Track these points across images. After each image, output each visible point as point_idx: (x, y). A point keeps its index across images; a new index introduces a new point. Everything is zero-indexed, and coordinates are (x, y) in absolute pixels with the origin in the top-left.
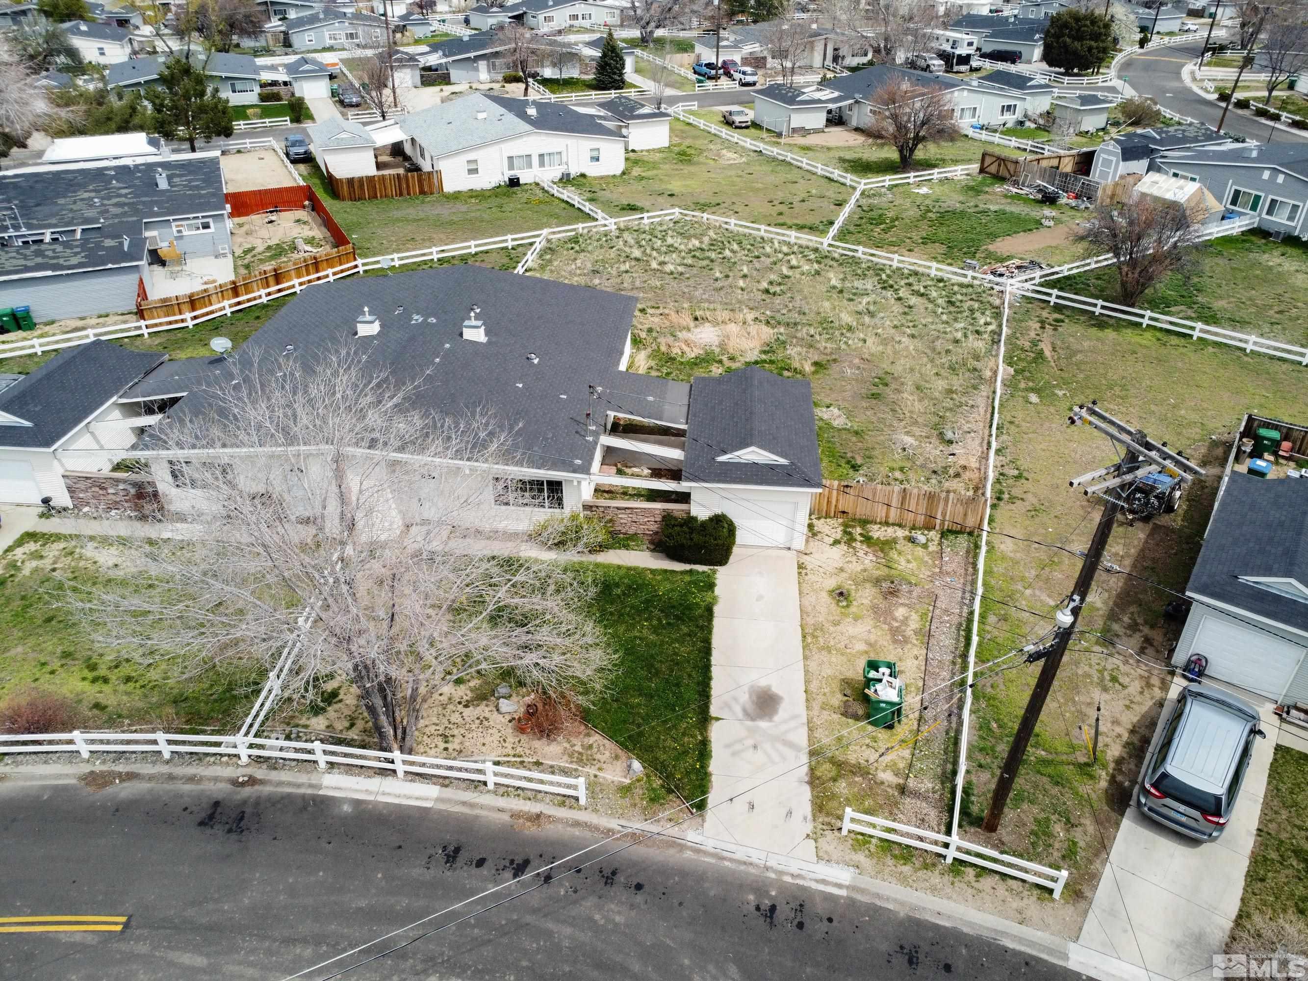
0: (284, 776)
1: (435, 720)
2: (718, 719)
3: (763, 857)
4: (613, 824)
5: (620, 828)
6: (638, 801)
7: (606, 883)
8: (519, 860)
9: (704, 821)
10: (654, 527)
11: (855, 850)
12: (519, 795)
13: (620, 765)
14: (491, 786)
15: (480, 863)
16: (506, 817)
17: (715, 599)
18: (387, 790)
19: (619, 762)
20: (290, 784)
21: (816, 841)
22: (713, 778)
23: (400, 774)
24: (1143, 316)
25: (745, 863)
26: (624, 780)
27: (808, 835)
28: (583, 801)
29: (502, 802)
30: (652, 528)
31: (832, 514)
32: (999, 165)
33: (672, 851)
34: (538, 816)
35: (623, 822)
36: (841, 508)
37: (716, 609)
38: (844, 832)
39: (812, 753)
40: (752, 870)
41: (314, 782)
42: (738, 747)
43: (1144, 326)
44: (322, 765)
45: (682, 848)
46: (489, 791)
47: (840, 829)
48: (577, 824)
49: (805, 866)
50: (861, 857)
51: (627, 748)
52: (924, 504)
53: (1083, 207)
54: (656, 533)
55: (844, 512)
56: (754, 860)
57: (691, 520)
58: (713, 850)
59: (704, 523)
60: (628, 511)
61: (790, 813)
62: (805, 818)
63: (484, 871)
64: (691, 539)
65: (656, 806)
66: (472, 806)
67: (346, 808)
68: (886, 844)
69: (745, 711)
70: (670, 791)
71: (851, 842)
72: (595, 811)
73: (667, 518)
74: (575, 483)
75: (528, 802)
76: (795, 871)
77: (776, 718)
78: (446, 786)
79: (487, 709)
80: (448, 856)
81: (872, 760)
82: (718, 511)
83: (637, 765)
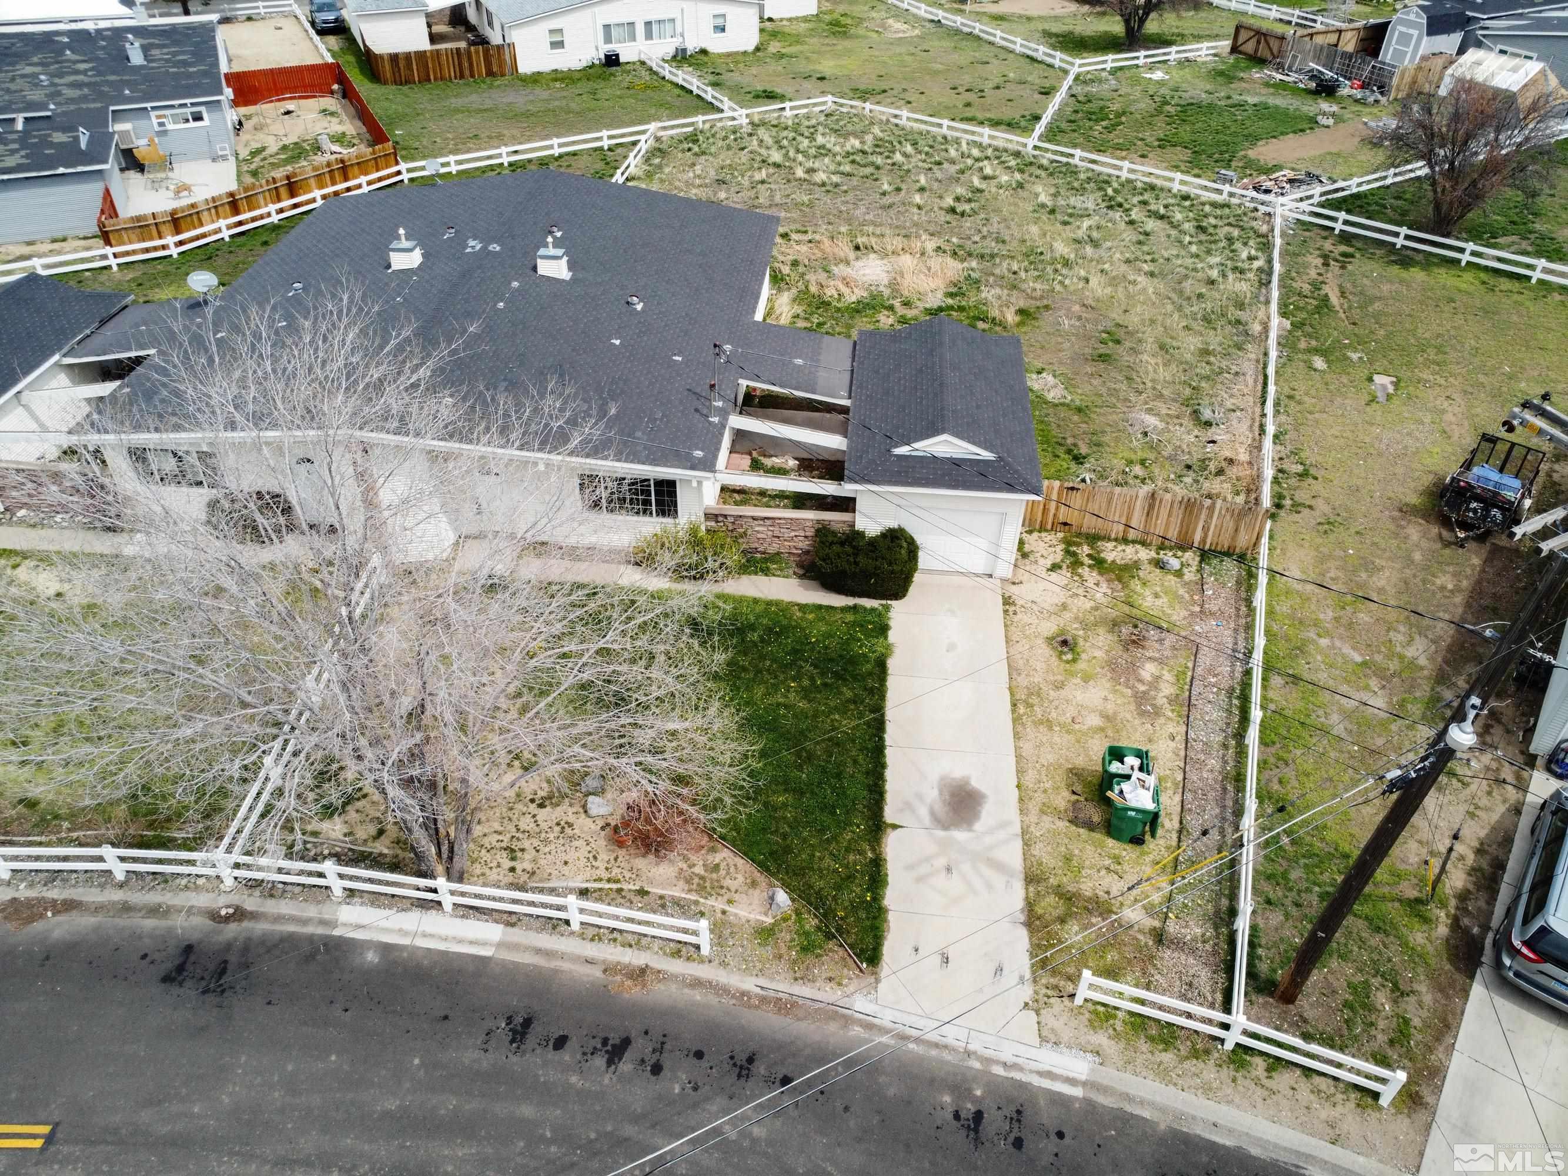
0: (284, 907)
1: (497, 826)
2: (895, 827)
3: (963, 1037)
4: (749, 984)
5: (758, 990)
6: (784, 950)
7: (739, 1076)
8: (615, 1039)
9: (878, 981)
10: (805, 544)
11: (1094, 1028)
12: (615, 940)
13: (758, 896)
14: (575, 926)
15: (560, 1043)
16: (597, 973)
17: (889, 648)
18: (429, 929)
19: (757, 892)
20: (293, 919)
21: (1038, 1012)
22: (891, 916)
23: (448, 906)
24: (1462, 250)
25: (936, 1045)
26: (763, 918)
27: (1026, 1004)
28: (705, 950)
29: (591, 950)
30: (800, 545)
31: (1049, 527)
32: (1259, 42)
33: (833, 1027)
34: (643, 971)
35: (762, 982)
36: (1061, 519)
37: (892, 664)
38: (1079, 1001)
39: (1031, 879)
40: (947, 1056)
41: (326, 916)
42: (923, 870)
43: (1463, 263)
44: (338, 892)
45: (847, 1021)
46: (572, 933)
47: (1072, 996)
48: (697, 983)
49: (1022, 1050)
50: (1101, 1039)
51: (767, 870)
52: (1178, 514)
53: (1371, 99)
54: (807, 552)
55: (1065, 524)
56: (950, 1041)
57: (854, 536)
58: (891, 1025)
59: (873, 542)
60: (768, 522)
61: (1000, 970)
62: (1022, 979)
63: (566, 1056)
64: (856, 563)
65: (810, 959)
66: (548, 954)
67: (371, 957)
68: (1139, 1020)
69: (932, 814)
70: (829, 936)
71: (1087, 1015)
72: (724, 964)
73: (823, 532)
74: (695, 484)
75: (628, 950)
76: (1008, 1058)
77: (978, 826)
78: (513, 925)
79: (571, 810)
80: (514, 1031)
81: (1114, 892)
82: (894, 524)
83: (782, 897)
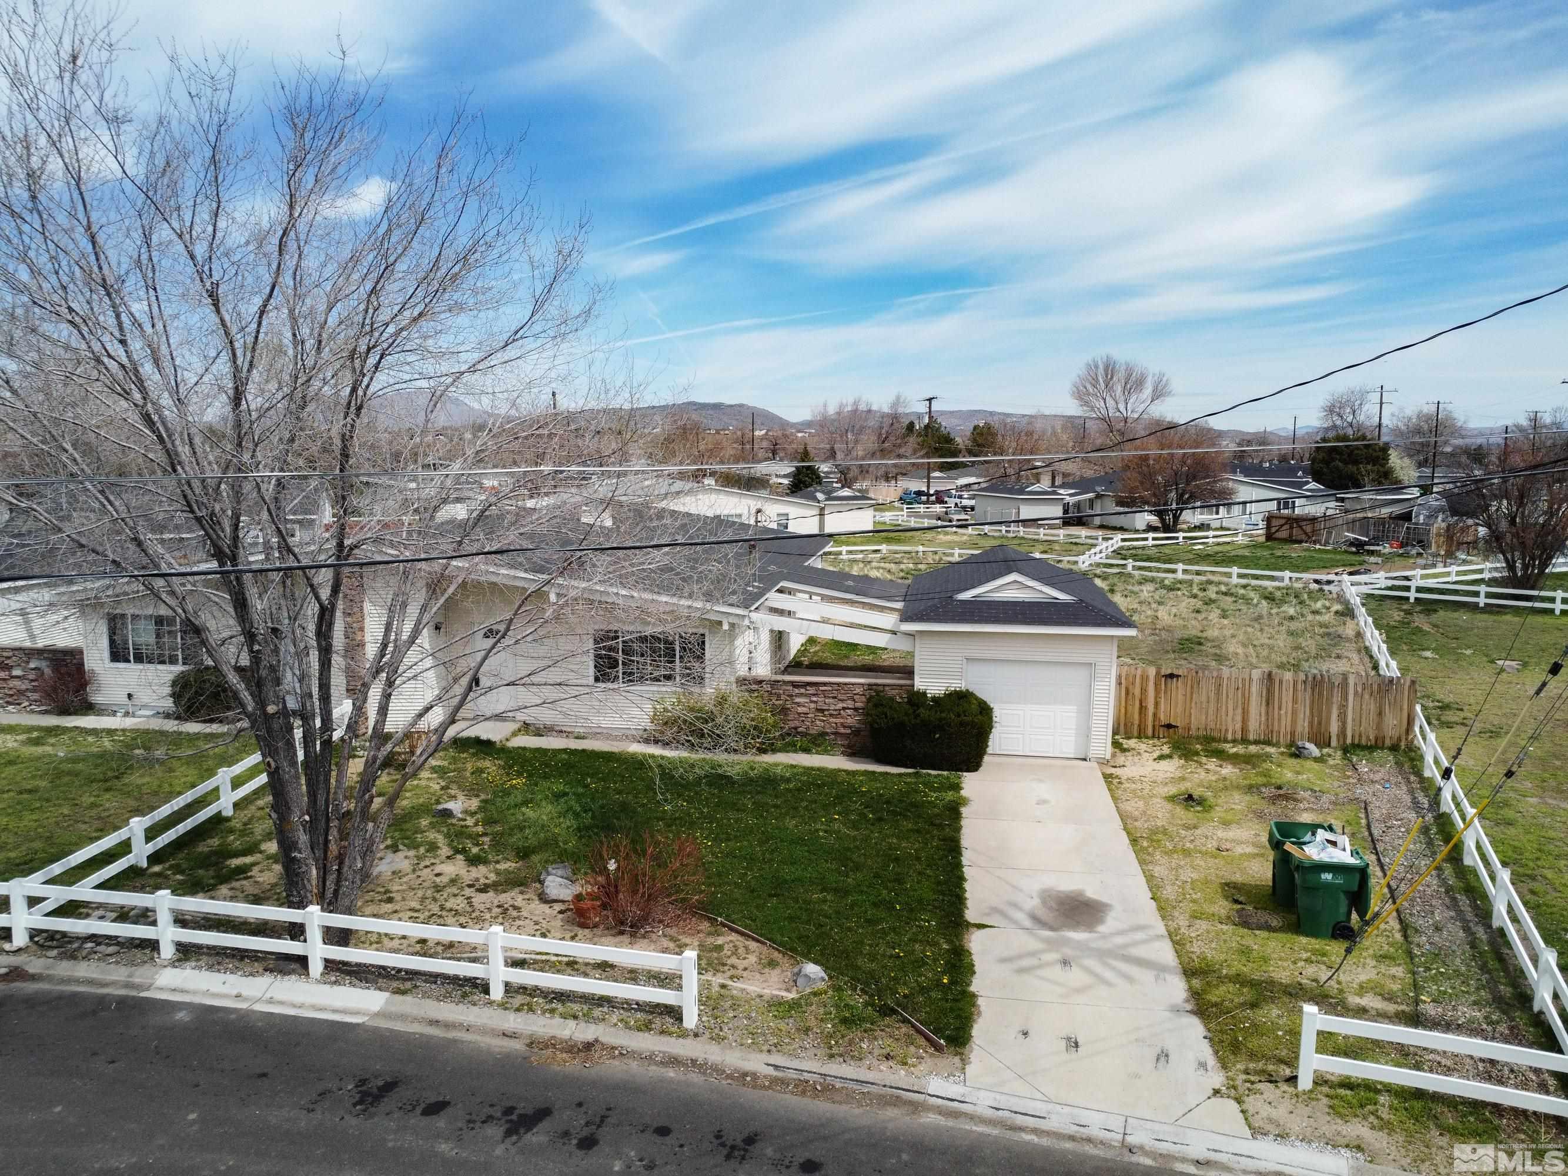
0: (83, 970)
1: (415, 904)
2: (981, 926)
3: (1116, 1124)
4: (757, 1063)
5: (771, 1071)
6: (812, 1022)
7: (728, 1157)
8: (525, 1108)
9: (964, 1062)
11: (1341, 1116)
12: (552, 1011)
13: (775, 976)
14: (497, 992)
15: (434, 1109)
16: (517, 1046)
17: (964, 802)
18: (278, 996)
19: (777, 971)
20: (91, 982)
21: (1239, 1101)
22: (980, 1001)
23: (316, 967)
25: (1072, 1138)
26: (784, 994)
27: (1216, 1092)
28: (691, 1019)
29: (513, 1021)
30: (850, 721)
31: (1150, 732)
32: (1291, 528)
33: (891, 1112)
34: (588, 1046)
35: (777, 1059)
36: (1163, 719)
37: (964, 811)
38: (1305, 1082)
39: (1189, 973)
40: (1089, 1149)
41: (137, 980)
42: (1026, 963)
43: (1557, 612)
44: (167, 951)
45: (916, 1107)
46: (491, 1003)
47: (1293, 1080)
48: (673, 1061)
49: (1220, 1142)
50: (1358, 1129)
51: (793, 950)
52: (1305, 697)
55: (1169, 726)
56: (1095, 1132)
57: (917, 699)
58: (990, 1113)
59: (934, 699)
60: (811, 690)
61: (1163, 1056)
62: (1203, 1065)
63: (440, 1122)
64: (917, 716)
65: (855, 1034)
66: (448, 1026)
67: (181, 1016)
68: (1418, 1105)
69: (1035, 918)
70: (886, 1011)
71: (1325, 1101)
72: (718, 1039)
73: (877, 700)
74: (726, 627)
75: (572, 1023)
76: (1202, 1154)
77: (1101, 928)
78: (404, 993)
79: (520, 897)
80: (365, 1094)
81: (1323, 978)
82: (958, 684)
83: (812, 969)
